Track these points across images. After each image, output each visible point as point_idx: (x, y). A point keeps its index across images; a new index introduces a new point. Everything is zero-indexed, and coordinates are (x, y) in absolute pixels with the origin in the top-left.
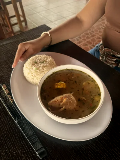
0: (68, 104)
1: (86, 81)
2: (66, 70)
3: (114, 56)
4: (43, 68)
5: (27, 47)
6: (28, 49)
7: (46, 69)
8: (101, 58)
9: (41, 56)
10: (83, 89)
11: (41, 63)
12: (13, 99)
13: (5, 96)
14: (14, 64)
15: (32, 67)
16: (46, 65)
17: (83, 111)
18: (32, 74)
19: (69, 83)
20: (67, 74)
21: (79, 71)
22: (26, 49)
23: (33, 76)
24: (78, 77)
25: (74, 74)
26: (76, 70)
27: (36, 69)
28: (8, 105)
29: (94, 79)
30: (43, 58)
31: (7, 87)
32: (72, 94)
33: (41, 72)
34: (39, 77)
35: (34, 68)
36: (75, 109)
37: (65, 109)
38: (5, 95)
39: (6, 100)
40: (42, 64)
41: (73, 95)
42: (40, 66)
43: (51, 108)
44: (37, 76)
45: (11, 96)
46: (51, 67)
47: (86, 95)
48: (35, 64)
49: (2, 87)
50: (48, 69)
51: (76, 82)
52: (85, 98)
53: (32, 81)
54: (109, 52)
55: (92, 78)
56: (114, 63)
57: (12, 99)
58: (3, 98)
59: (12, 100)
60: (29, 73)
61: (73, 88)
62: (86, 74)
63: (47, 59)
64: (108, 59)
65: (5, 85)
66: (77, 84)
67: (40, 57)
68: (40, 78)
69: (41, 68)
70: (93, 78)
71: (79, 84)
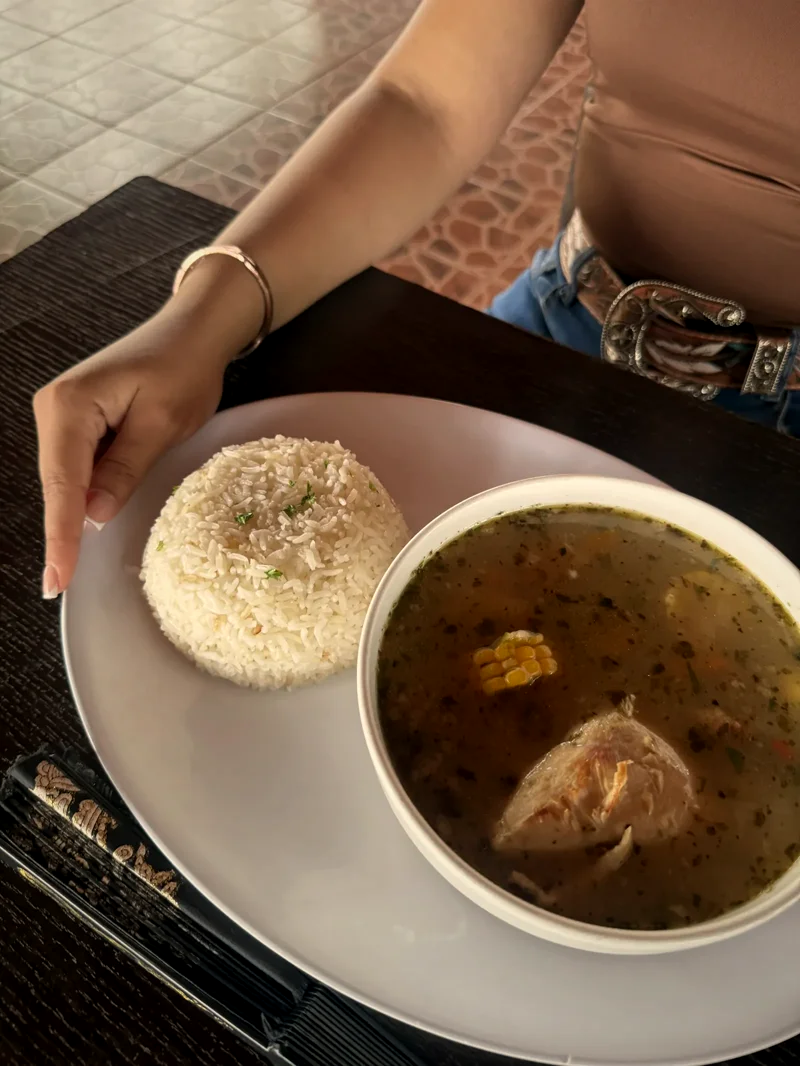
0: (645, 807)
1: (676, 580)
2: (496, 523)
3: (701, 326)
4: (320, 552)
5: (115, 401)
6: (124, 418)
7: (346, 558)
8: (612, 355)
9: (266, 454)
10: (685, 649)
11: (289, 513)
12: (167, 866)
13: (91, 861)
14: (52, 565)
15: (232, 564)
16: (340, 524)
17: (760, 819)
18: (251, 616)
19: (564, 624)
20: (520, 560)
21: (591, 510)
22: (113, 420)
23: (258, 630)
24: (604, 560)
25: (569, 547)
26: (565, 510)
27: (277, 574)
28: (144, 931)
29: (717, 551)
30: (289, 470)
31: (77, 782)
32: (629, 707)
33: (316, 588)
34: (310, 629)
35: (256, 570)
36: (697, 818)
37: (636, 848)
38: (80, 851)
39: (113, 889)
40: (304, 521)
41: (641, 716)
42: (296, 540)
43: (530, 876)
44: (292, 626)
45: (142, 851)
46: (372, 526)
47: (724, 687)
48: (252, 536)
49: (38, 792)
50: (358, 550)
51: (607, 603)
52: (728, 711)
53: (256, 670)
54: (668, 307)
55: (705, 545)
56: (710, 368)
57: (156, 869)
58: (82, 883)
59: (164, 875)
60: (220, 619)
61: (611, 663)
62: (648, 520)
63: (320, 472)
64: (662, 349)
65: (54, 770)
66: (625, 618)
67: (263, 468)
68: (317, 632)
69: (310, 559)
70: (711, 540)
71: (642, 617)
